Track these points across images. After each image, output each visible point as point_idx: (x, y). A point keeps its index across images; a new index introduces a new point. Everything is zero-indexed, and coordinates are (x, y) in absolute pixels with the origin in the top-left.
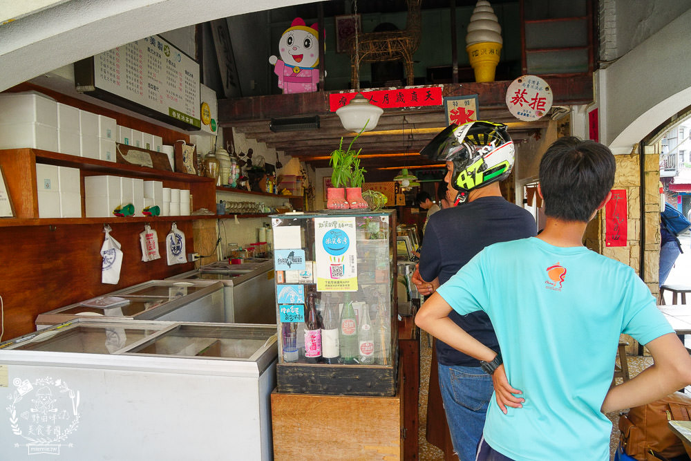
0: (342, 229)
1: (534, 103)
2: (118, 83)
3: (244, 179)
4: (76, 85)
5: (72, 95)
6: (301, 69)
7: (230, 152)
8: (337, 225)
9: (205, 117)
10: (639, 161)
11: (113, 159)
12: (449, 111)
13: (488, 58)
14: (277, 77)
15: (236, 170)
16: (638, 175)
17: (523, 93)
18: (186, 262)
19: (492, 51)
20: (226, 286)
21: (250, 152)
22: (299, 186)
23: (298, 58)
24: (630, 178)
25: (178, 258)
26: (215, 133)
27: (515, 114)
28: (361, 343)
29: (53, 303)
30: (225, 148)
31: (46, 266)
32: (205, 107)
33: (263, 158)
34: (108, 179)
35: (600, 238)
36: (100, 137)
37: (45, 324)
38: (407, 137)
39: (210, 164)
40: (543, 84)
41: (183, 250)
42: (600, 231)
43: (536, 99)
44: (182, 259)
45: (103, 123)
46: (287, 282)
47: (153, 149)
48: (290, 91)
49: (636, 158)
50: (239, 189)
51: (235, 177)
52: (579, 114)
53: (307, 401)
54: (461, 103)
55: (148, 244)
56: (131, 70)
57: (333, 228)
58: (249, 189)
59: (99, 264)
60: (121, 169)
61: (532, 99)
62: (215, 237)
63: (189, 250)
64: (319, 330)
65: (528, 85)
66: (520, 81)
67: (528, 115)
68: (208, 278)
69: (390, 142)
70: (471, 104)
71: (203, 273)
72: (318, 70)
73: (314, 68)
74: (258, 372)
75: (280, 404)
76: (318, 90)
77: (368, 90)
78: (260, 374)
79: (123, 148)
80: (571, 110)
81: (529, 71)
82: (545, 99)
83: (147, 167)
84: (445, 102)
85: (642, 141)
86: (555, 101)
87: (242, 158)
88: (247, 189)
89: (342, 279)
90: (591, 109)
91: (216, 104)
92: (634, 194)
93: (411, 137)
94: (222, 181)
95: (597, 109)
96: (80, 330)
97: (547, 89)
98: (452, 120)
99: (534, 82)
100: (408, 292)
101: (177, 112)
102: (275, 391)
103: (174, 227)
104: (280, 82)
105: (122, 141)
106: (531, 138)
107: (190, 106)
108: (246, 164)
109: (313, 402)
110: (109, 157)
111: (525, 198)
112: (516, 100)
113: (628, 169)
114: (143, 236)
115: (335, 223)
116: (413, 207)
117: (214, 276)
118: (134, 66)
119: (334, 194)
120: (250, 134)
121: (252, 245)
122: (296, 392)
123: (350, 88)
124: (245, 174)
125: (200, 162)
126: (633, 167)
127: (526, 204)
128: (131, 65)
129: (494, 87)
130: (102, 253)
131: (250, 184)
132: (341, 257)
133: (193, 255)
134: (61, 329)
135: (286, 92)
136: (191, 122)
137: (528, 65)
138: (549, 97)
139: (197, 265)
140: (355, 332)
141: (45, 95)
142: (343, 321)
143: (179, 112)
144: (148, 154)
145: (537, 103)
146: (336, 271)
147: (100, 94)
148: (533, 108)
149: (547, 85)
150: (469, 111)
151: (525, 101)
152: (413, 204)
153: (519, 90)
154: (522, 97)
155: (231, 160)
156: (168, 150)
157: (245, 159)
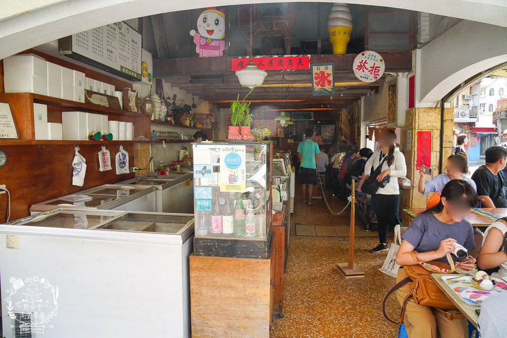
0: (237, 152)
1: (372, 70)
2: (87, 49)
3: (170, 116)
4: (59, 50)
5: (57, 57)
6: (212, 40)
7: (161, 96)
8: (234, 151)
9: (144, 72)
10: (440, 113)
11: (83, 101)
12: (314, 73)
13: (341, 38)
14: (195, 45)
15: (164, 109)
16: (439, 122)
17: (365, 63)
18: (129, 172)
19: (345, 33)
20: (157, 189)
21: (175, 96)
22: (208, 121)
23: (210, 32)
24: (434, 124)
25: (123, 169)
26: (151, 83)
27: (359, 77)
28: (247, 225)
29: (40, 197)
30: (157, 93)
31: (37, 173)
32: (144, 65)
33: (183, 101)
34: (78, 114)
35: (412, 164)
36: (74, 85)
37: (37, 211)
38: (285, 89)
39: (147, 105)
40: (379, 57)
41: (127, 164)
42: (413, 159)
43: (374, 67)
44: (126, 170)
45: (76, 76)
46: (201, 185)
47: (109, 93)
48: (204, 55)
49: (438, 111)
50: (166, 123)
51: (163, 114)
52: (403, 79)
53: (212, 261)
54: (322, 68)
55: (104, 160)
56: (96, 40)
57: (231, 152)
58: (173, 123)
59: (70, 172)
60: (87, 107)
61: (371, 67)
62: (149, 156)
63: (131, 165)
64: (221, 216)
65: (368, 58)
66: (363, 54)
67: (367, 78)
68: (143, 184)
69: (273, 92)
70: (329, 69)
71: (140, 181)
72: (224, 42)
73: (221, 40)
74: (182, 242)
75: (195, 262)
76: (224, 56)
77: (258, 57)
78: (183, 243)
79: (89, 93)
80: (398, 76)
81: (369, 47)
82: (379, 67)
83: (105, 106)
84: (312, 67)
85: (443, 99)
86: (386, 70)
87: (169, 101)
88: (172, 123)
89: (236, 184)
90: (411, 75)
91: (151, 63)
92: (436, 134)
93: (288, 89)
94: (155, 117)
95: (414, 76)
96: (61, 215)
97: (381, 60)
98: (316, 80)
99: (372, 55)
100: (280, 196)
101: (126, 68)
102: (192, 254)
103: (121, 148)
104: (197, 49)
105: (88, 88)
106: (372, 92)
107: (135, 65)
108: (172, 105)
109: (216, 261)
110: (80, 99)
111: (368, 135)
112: (360, 67)
113: (433, 118)
114: (100, 154)
115: (233, 149)
116: (289, 138)
117: (148, 183)
118: (98, 37)
119: (233, 130)
120: (174, 83)
121: (174, 162)
122: (205, 255)
123: (246, 55)
124: (171, 112)
125: (140, 103)
126: (436, 116)
127: (368, 139)
128: (96, 36)
129: (345, 58)
130: (73, 165)
131: (174, 119)
132: (236, 170)
133: (134, 168)
134: (49, 214)
135: (201, 56)
136: (135, 76)
137: (369, 43)
138: (382, 66)
139: (137, 175)
140: (243, 218)
141: (39, 56)
142: (236, 210)
143: (127, 69)
144: (105, 97)
145: (374, 70)
146: (233, 179)
147: (76, 56)
148: (371, 73)
149: (381, 58)
150: (327, 74)
151: (366, 68)
152: (290, 136)
153: (362, 61)
154: (364, 65)
155: (162, 102)
156: (118, 95)
157: (171, 101)
